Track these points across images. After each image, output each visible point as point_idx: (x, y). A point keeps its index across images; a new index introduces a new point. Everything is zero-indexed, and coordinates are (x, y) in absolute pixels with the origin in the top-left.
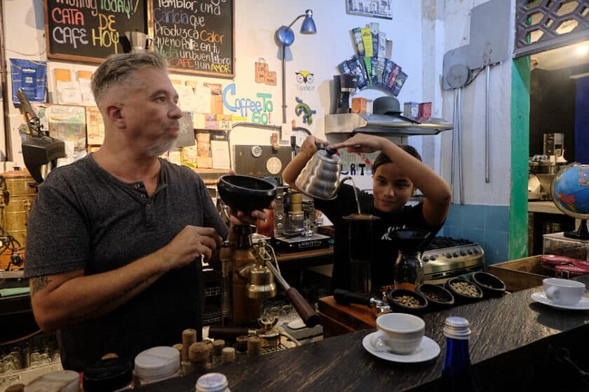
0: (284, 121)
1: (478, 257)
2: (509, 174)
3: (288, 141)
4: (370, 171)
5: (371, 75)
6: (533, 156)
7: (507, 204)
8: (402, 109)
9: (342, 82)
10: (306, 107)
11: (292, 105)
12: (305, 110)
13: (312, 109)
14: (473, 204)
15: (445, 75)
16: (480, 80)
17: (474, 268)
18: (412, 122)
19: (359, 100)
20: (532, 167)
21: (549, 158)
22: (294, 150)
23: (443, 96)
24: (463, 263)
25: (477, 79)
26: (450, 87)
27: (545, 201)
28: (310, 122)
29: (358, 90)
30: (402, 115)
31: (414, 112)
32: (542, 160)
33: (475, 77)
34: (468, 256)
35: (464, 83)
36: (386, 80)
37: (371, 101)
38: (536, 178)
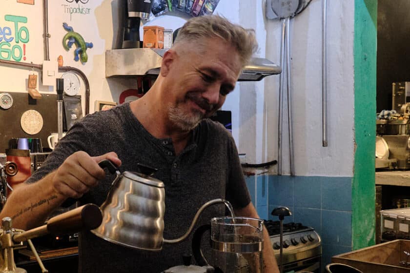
0: (47, 58)
1: (314, 246)
2: (351, 136)
3: (53, 87)
6: (380, 112)
7: (351, 175)
9: (130, 3)
10: (77, 37)
11: (58, 34)
12: (77, 43)
13: (87, 40)
14: (307, 175)
16: (314, 8)
19: (154, 29)
20: (378, 126)
22: (61, 98)
23: (266, 28)
24: (294, 255)
25: (310, 6)
26: (276, 16)
27: (394, 170)
28: (84, 60)
29: (152, 17)
32: (391, 117)
33: (308, 4)
34: (301, 245)
35: (293, 11)
37: (170, 32)
38: (383, 140)
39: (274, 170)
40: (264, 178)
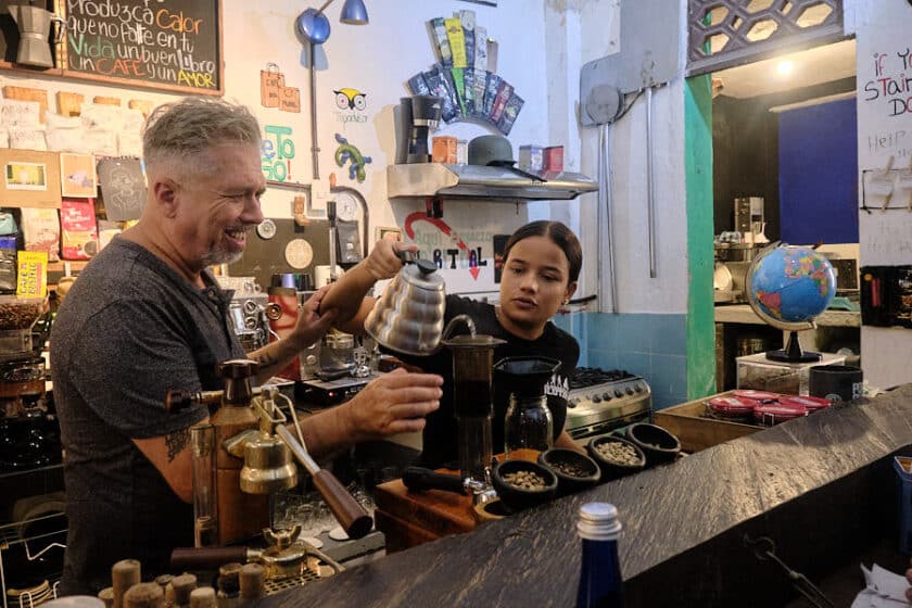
0: (316, 176)
1: (642, 398)
2: (684, 263)
3: (322, 211)
4: (466, 262)
5: (465, 99)
6: (719, 234)
7: (685, 312)
8: (516, 157)
9: (416, 108)
10: (353, 151)
11: (329, 148)
12: (352, 157)
13: (365, 154)
14: (633, 312)
15: (584, 100)
16: (638, 111)
17: (637, 417)
18: (533, 178)
19: (445, 140)
20: (719, 250)
21: (743, 236)
22: (333, 225)
23: (581, 134)
24: (619, 409)
25: (633, 109)
26: (591, 122)
27: (739, 304)
28: (362, 178)
29: (443, 124)
30: (516, 166)
31: (536, 162)
32: (733, 240)
33: (630, 107)
34: (626, 397)
35: (612, 115)
36: (489, 107)
37: (464, 143)
38: (726, 268)
39: (593, 306)
40: (581, 315)
